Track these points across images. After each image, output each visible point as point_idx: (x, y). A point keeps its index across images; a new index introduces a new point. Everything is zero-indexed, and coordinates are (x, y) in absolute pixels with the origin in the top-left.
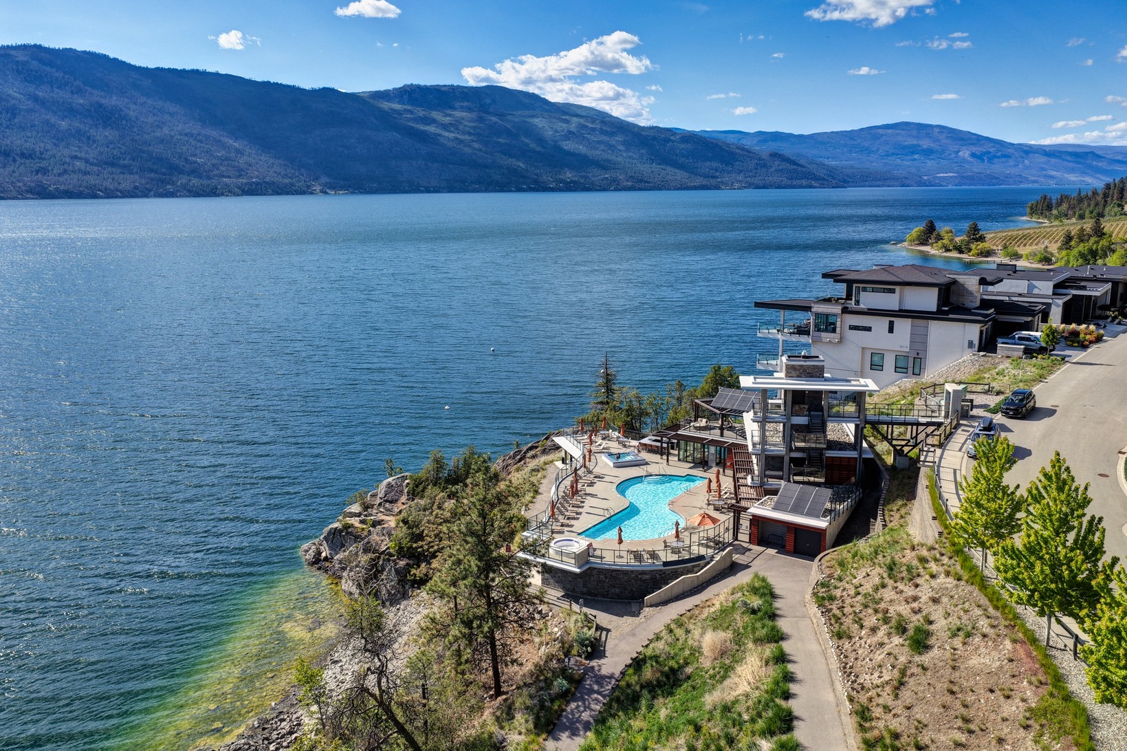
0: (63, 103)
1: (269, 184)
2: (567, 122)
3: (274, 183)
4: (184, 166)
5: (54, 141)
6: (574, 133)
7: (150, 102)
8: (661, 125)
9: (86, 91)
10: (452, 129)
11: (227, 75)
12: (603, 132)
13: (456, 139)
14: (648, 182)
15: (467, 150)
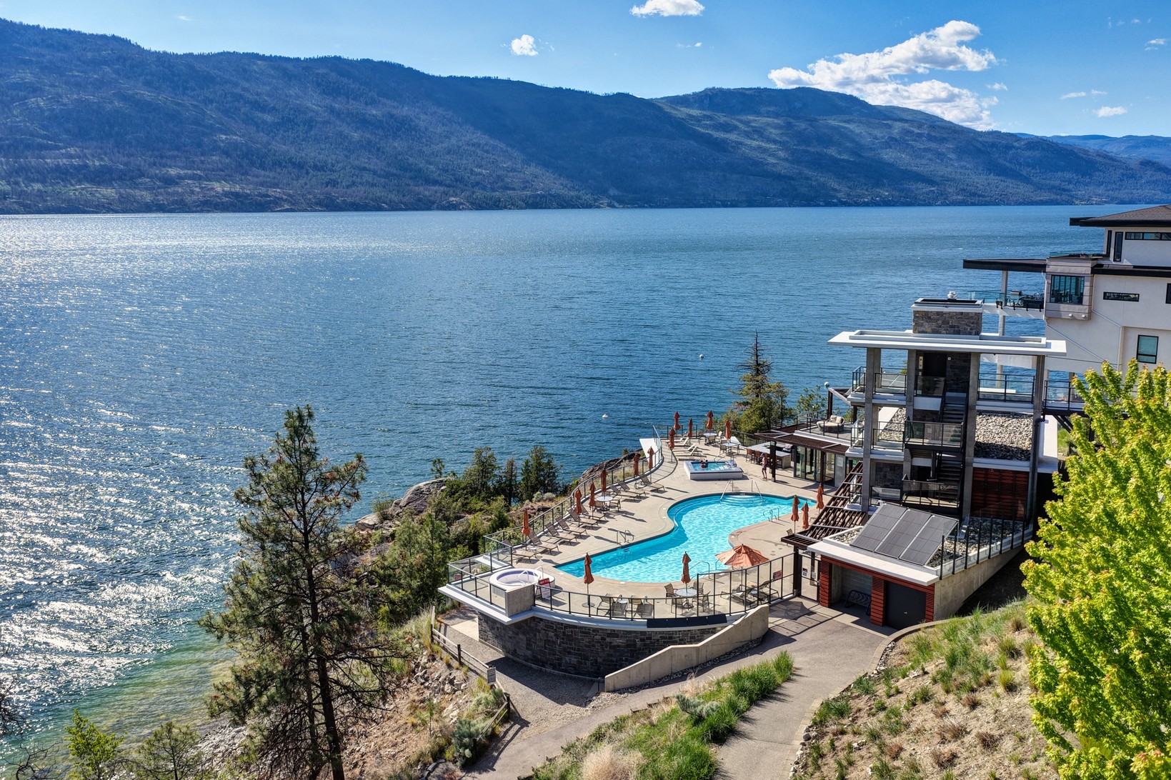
0: (357, 114)
1: (554, 197)
2: (890, 127)
3: (559, 195)
4: (469, 177)
5: (345, 152)
6: (896, 140)
7: (440, 111)
8: (1003, 131)
9: (379, 101)
10: (756, 137)
11: (519, 83)
12: (930, 138)
13: (760, 147)
14: (983, 196)
15: (772, 160)
